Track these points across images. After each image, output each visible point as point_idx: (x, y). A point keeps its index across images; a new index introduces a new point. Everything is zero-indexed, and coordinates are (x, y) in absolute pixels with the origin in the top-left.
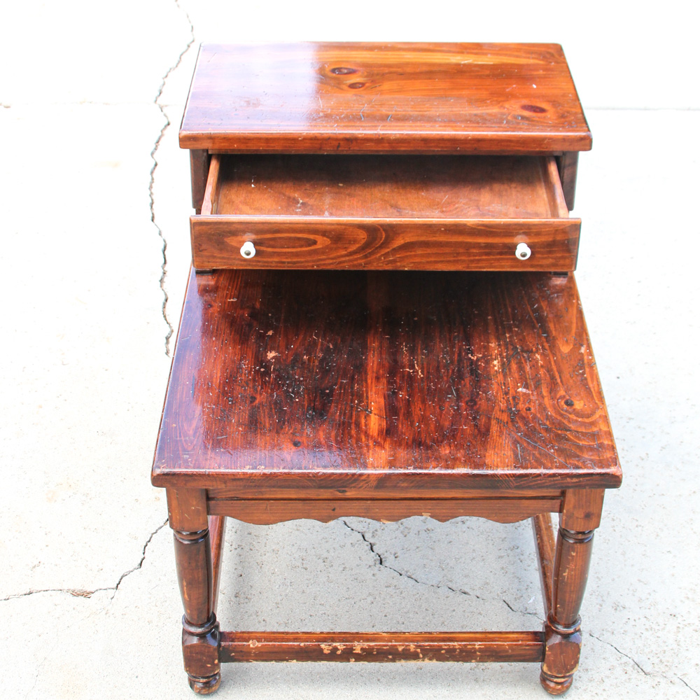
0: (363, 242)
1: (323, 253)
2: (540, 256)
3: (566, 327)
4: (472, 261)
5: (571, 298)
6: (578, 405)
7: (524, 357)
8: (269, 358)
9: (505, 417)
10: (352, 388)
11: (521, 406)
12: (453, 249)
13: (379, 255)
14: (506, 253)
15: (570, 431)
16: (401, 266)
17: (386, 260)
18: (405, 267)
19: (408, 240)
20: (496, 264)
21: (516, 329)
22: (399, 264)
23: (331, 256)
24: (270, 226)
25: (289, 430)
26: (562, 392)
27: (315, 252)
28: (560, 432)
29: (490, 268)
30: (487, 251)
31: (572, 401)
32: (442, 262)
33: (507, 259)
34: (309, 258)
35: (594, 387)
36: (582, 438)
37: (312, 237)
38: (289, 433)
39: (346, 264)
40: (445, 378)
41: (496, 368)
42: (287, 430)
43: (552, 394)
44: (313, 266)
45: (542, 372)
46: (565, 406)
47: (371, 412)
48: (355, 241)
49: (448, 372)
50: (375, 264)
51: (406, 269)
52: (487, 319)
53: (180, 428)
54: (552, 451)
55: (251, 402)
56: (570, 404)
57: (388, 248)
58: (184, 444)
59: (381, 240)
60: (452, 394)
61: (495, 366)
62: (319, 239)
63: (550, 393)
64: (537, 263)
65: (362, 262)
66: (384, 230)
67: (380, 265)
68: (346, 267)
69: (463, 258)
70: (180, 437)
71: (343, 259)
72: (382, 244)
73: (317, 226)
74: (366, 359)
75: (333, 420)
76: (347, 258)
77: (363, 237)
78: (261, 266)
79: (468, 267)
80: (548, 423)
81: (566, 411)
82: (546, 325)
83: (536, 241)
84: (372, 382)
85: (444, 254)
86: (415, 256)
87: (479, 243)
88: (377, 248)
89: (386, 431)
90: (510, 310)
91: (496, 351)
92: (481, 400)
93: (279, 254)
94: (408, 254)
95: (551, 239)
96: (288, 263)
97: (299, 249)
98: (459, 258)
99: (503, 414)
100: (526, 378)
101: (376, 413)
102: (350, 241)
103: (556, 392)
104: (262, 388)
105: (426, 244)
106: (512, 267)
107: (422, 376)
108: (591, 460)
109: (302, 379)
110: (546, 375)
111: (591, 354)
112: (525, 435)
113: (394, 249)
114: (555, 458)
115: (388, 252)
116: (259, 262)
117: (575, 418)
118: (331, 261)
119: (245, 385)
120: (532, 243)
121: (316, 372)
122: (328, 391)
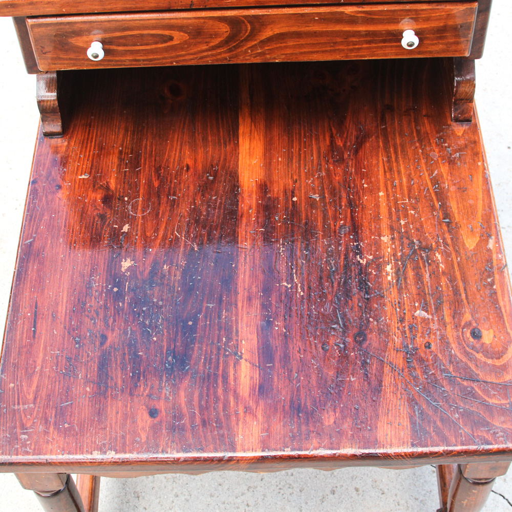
0: (226, 35)
1: (182, 49)
2: (428, 42)
3: (471, 206)
4: (352, 50)
5: (476, 159)
6: (488, 337)
7: (422, 258)
8: (123, 270)
9: (399, 361)
10: (219, 317)
11: (419, 341)
12: (329, 38)
13: (245, 48)
14: (390, 41)
15: (478, 381)
16: (270, 59)
17: (254, 53)
18: (275, 59)
19: (277, 31)
20: (379, 52)
21: (413, 212)
22: (268, 56)
23: (192, 51)
24: (118, 23)
25: (145, 390)
26: (468, 317)
27: (173, 48)
28: (465, 383)
29: (372, 57)
30: (369, 39)
31: (480, 331)
32: (317, 52)
33: (391, 47)
34: (166, 55)
35: (505, 306)
36: (493, 392)
37: (167, 33)
38: (145, 394)
39: (208, 59)
40: (330, 297)
41: (389, 278)
42: (142, 389)
43: (456, 320)
44: (172, 63)
45: (444, 281)
46: (472, 340)
47: (241, 357)
48: (217, 35)
49: (332, 287)
50: (241, 57)
51: (277, 61)
52: (379, 197)
53: (18, 390)
54: (457, 416)
55: (102, 344)
56: (476, 335)
57: (256, 40)
58: (23, 416)
59: (246, 32)
60: (338, 323)
61: (388, 274)
62: (176, 35)
63: (454, 317)
64: (426, 50)
65: (227, 55)
66: (249, 22)
67: (247, 58)
68: (209, 61)
69: (341, 47)
70: (19, 404)
71: (205, 54)
72: (248, 36)
73: (172, 21)
74: (236, 267)
75: (197, 372)
76: (210, 53)
77: (225, 30)
78: (114, 65)
79: (347, 57)
80: (451, 369)
81: (473, 348)
82: (448, 204)
83: (425, 26)
84: (242, 307)
85: (320, 43)
86: (286, 47)
87: (359, 32)
88: (242, 41)
89: (259, 388)
90: (404, 180)
91: (389, 250)
92: (371, 332)
93: (132, 52)
94: (278, 45)
95: (442, 25)
96: (144, 60)
97: (153, 47)
98: (337, 48)
99: (398, 355)
100: (425, 294)
101: (247, 358)
102: (211, 35)
103: (461, 314)
104: (114, 321)
105: (298, 35)
106: (397, 55)
107: (302, 294)
108: (504, 431)
109: (161, 303)
110: (448, 288)
111: (500, 250)
112: (424, 389)
113: (262, 42)
114: (460, 428)
115: (256, 45)
116: (112, 61)
117: (483, 359)
118: (191, 57)
119: (95, 315)
120: (420, 29)
121: (178, 292)
122: (190, 323)
